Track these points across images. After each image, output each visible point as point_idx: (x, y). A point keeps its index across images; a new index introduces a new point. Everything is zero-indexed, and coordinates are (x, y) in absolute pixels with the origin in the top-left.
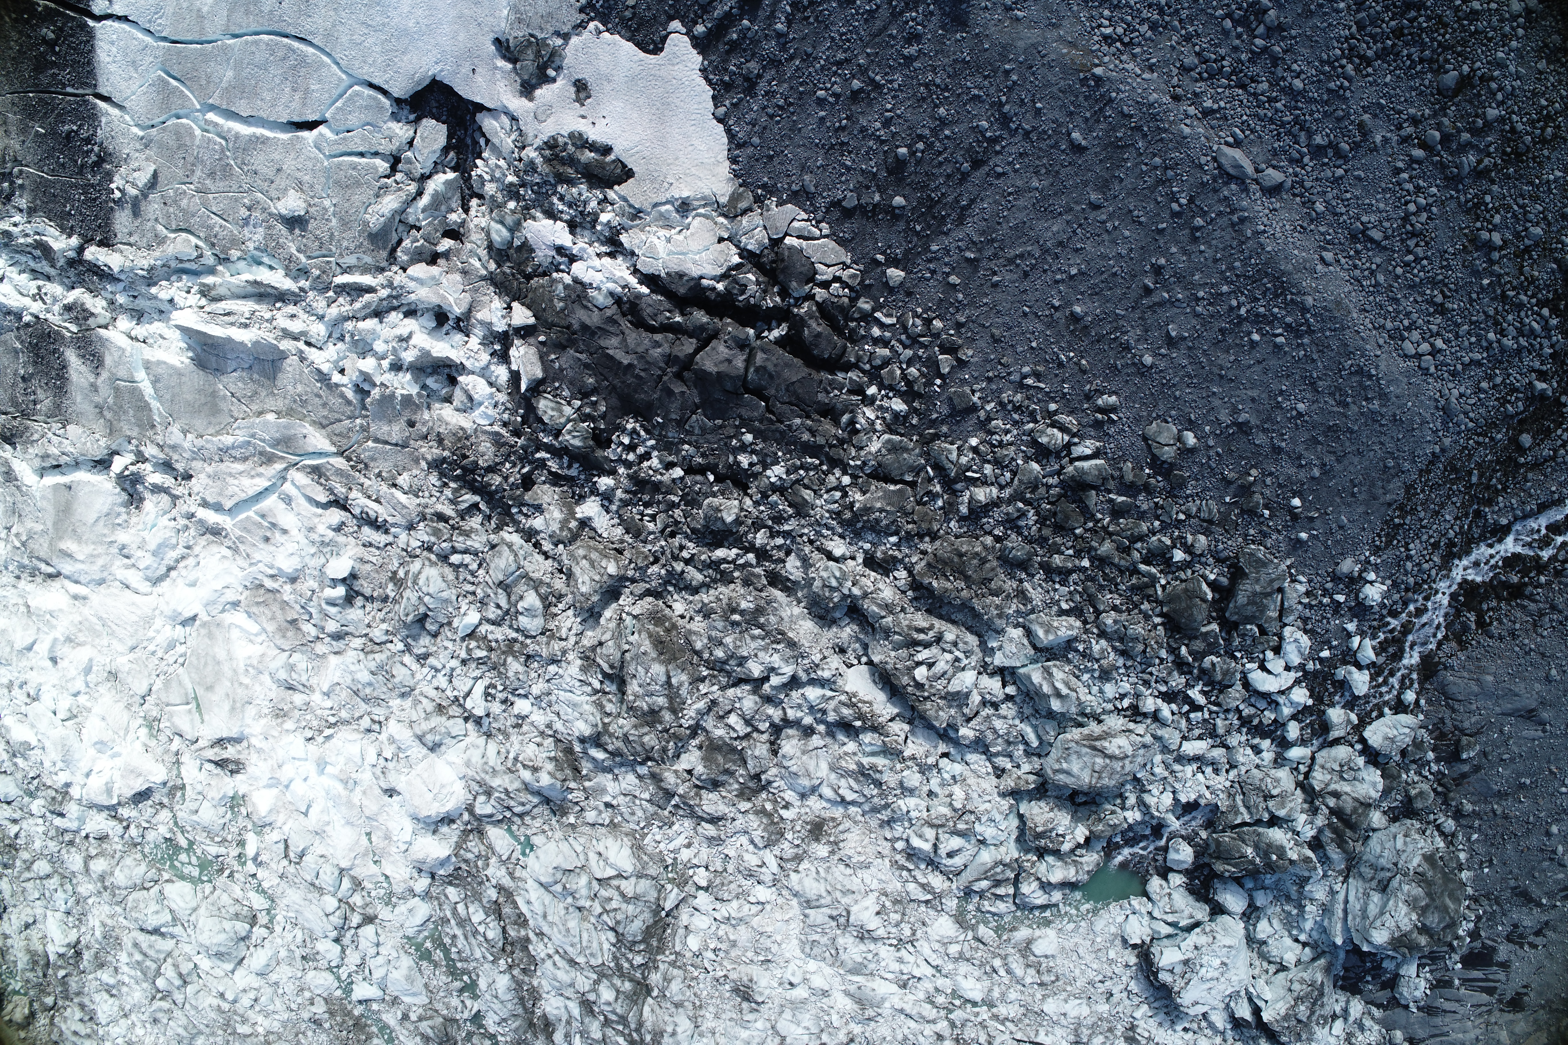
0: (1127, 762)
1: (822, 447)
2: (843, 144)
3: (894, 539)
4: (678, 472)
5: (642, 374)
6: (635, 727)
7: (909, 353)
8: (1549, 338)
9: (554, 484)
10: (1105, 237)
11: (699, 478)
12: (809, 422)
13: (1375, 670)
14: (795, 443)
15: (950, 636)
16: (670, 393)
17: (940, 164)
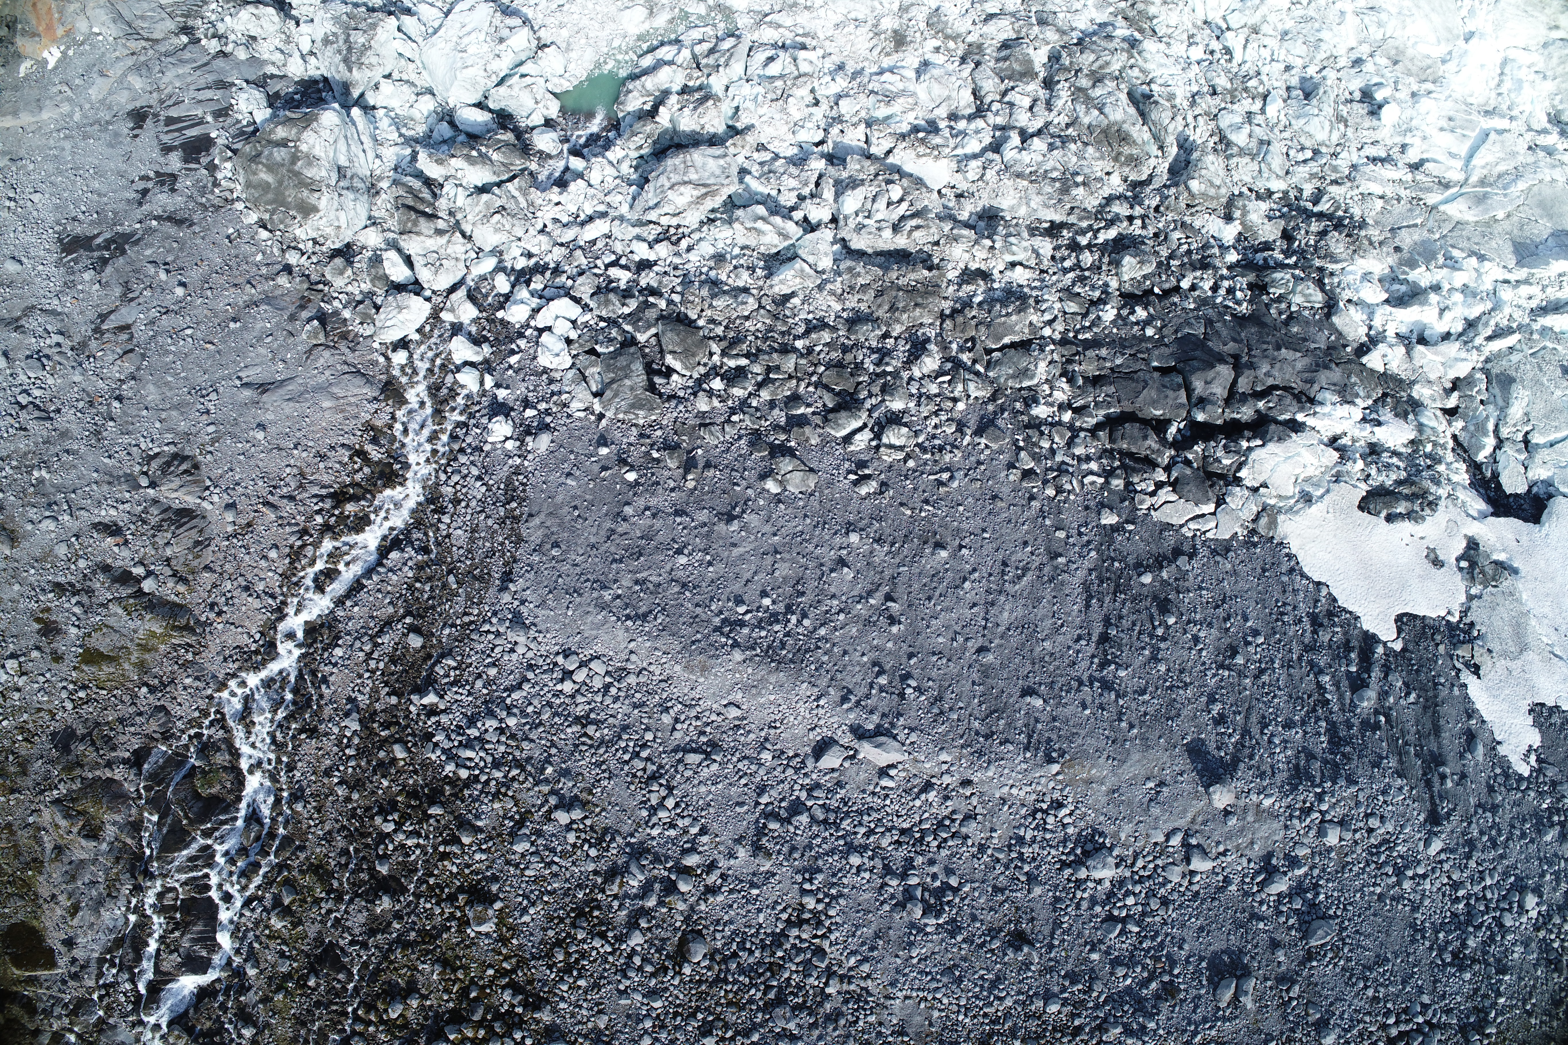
0: (667, 185)
1: (1085, 349)
2: (1217, 607)
3: (977, 299)
4: (1185, 284)
5: (1265, 346)
6: (1107, 63)
7: (1059, 458)
8: (444, 751)
9: (1266, 242)
10: (958, 628)
11: (1167, 286)
12: (1108, 365)
13: (448, 367)
14: (1108, 344)
15: (887, 233)
16: (1234, 340)
17: (1134, 624)
